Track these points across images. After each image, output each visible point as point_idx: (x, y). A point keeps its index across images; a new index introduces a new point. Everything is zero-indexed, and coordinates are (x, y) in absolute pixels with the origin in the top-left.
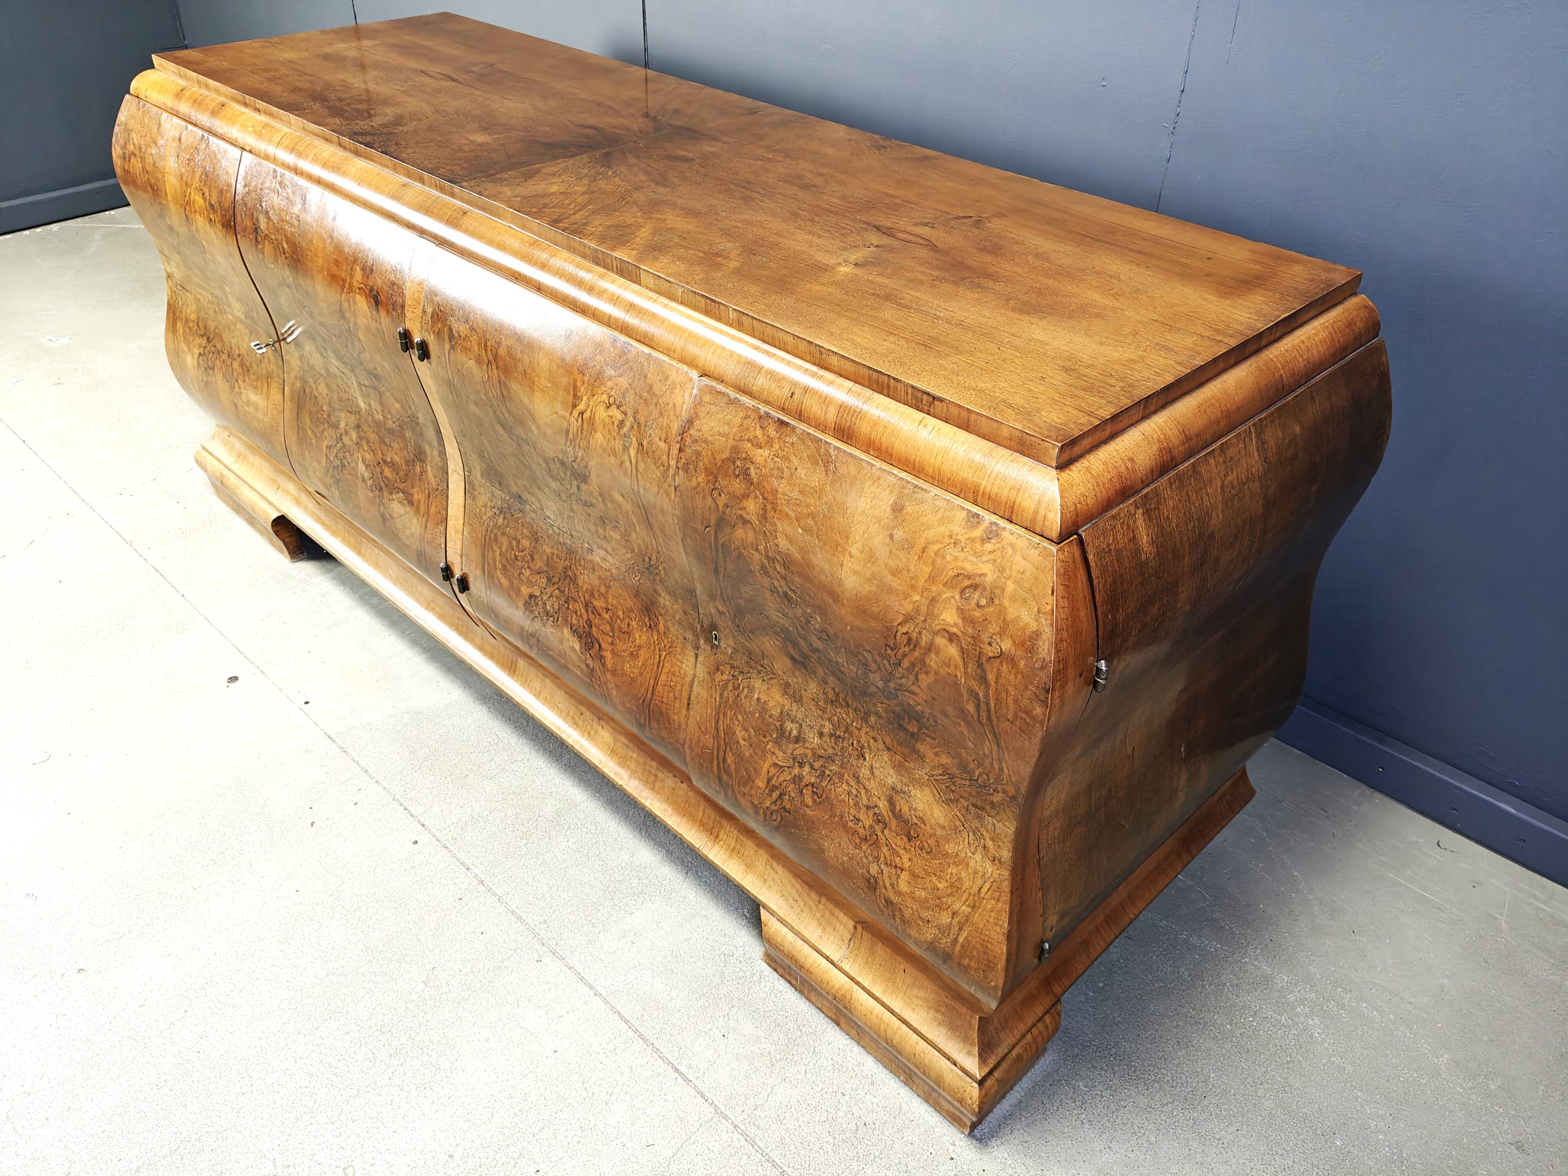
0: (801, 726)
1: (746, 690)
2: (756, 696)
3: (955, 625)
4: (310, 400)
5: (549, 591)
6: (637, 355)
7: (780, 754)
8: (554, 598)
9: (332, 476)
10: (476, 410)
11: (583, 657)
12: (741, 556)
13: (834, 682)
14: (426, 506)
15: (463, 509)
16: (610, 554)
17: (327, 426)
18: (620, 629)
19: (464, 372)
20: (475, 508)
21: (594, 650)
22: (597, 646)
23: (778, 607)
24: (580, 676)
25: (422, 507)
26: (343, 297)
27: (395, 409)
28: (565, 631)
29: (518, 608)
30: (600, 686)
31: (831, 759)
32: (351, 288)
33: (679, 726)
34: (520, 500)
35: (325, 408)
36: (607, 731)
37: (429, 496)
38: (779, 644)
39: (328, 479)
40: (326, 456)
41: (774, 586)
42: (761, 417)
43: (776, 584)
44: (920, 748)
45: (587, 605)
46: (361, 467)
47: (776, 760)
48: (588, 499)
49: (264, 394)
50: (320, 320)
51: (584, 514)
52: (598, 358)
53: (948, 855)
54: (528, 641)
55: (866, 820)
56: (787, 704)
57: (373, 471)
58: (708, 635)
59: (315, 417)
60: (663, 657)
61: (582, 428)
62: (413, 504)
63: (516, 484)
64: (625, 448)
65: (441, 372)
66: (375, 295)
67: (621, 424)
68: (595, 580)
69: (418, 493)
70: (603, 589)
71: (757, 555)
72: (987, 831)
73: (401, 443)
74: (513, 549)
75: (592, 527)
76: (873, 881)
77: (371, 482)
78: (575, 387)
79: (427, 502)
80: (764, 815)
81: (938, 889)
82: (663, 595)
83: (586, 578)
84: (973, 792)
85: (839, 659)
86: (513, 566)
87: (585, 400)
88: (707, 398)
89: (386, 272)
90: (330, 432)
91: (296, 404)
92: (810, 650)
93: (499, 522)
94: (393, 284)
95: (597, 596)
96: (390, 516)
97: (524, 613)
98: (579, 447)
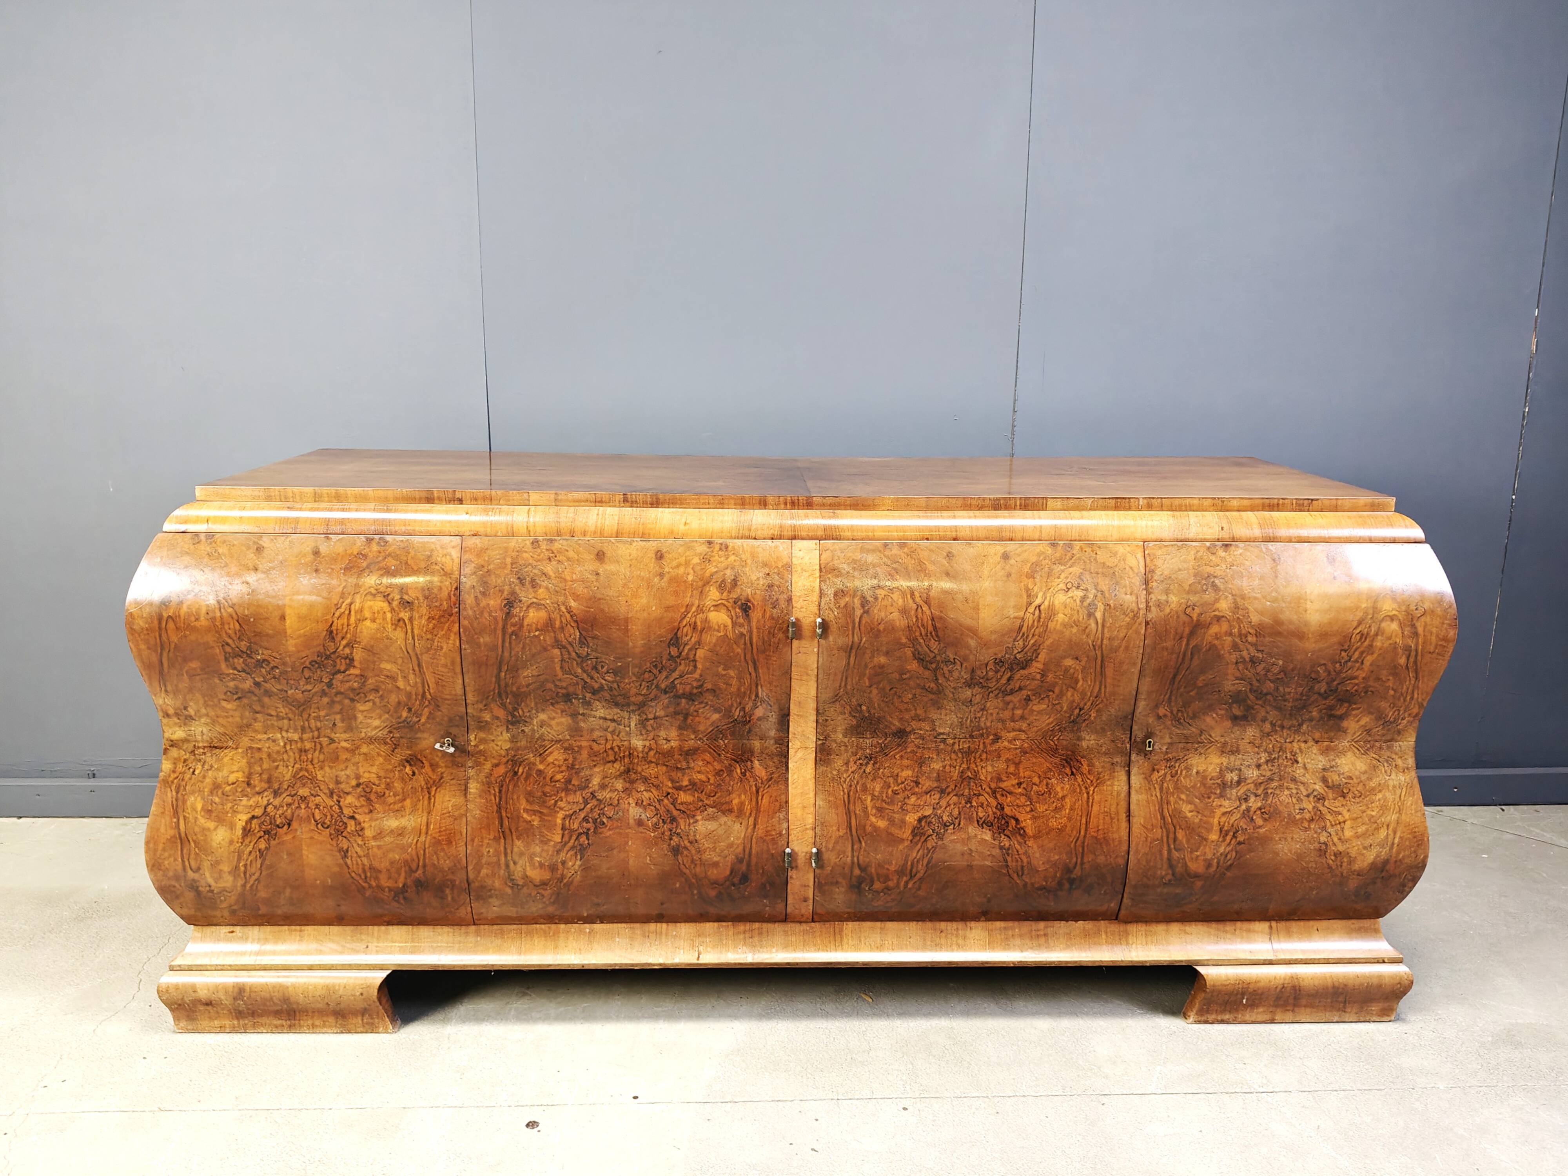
0: (1240, 770)
1: (1184, 772)
2: (1195, 771)
3: (1393, 609)
4: (526, 779)
5: (943, 803)
6: (1081, 548)
7: (1226, 803)
8: (952, 806)
9: (573, 848)
10: (883, 660)
11: (997, 842)
12: (1212, 647)
13: (1273, 715)
14: (754, 803)
15: (813, 780)
16: (1024, 731)
17: (563, 794)
18: (1038, 793)
19: (881, 627)
20: (831, 773)
21: (1010, 828)
22: (1013, 822)
23: (1238, 674)
24: (988, 866)
25: (747, 807)
26: (684, 623)
27: (709, 723)
28: (970, 830)
29: (902, 840)
30: (1017, 861)
31: (1271, 780)
32: (700, 610)
33: (1120, 841)
34: (901, 734)
35: (559, 777)
36: (977, 930)
37: (757, 792)
38: (1223, 712)
39: (562, 855)
40: (563, 828)
41: (1242, 657)
42: (1209, 548)
43: (1245, 653)
44: (1345, 724)
45: (994, 792)
46: (634, 812)
47: (1223, 810)
48: (1017, 686)
49: (421, 810)
50: (611, 667)
51: (1001, 705)
52: (1044, 563)
53: (1373, 789)
54: (911, 870)
55: (1309, 805)
56: (1225, 760)
57: (658, 807)
58: (1141, 746)
59: (539, 794)
60: (1091, 792)
61: (1040, 617)
62: (731, 811)
63: (901, 720)
64: (1090, 615)
65: (841, 641)
66: (742, 604)
67: (1084, 598)
68: (1001, 765)
69: (740, 796)
70: (1012, 769)
71: (1229, 639)
72: (1396, 754)
73: (707, 756)
74: (890, 787)
75: (1007, 714)
76: (1323, 847)
77: (655, 820)
78: (1027, 590)
79: (754, 799)
80: (1218, 863)
81: (1373, 816)
82: (1087, 738)
83: (990, 769)
84: (1385, 732)
85: (1287, 690)
86: (892, 802)
87: (1040, 595)
88: (1160, 552)
89: (758, 579)
90: (571, 798)
91: (495, 795)
92: (1257, 698)
93: (868, 770)
94: (771, 586)
95: (1005, 779)
96: (691, 843)
97: (911, 841)
98: (1033, 635)
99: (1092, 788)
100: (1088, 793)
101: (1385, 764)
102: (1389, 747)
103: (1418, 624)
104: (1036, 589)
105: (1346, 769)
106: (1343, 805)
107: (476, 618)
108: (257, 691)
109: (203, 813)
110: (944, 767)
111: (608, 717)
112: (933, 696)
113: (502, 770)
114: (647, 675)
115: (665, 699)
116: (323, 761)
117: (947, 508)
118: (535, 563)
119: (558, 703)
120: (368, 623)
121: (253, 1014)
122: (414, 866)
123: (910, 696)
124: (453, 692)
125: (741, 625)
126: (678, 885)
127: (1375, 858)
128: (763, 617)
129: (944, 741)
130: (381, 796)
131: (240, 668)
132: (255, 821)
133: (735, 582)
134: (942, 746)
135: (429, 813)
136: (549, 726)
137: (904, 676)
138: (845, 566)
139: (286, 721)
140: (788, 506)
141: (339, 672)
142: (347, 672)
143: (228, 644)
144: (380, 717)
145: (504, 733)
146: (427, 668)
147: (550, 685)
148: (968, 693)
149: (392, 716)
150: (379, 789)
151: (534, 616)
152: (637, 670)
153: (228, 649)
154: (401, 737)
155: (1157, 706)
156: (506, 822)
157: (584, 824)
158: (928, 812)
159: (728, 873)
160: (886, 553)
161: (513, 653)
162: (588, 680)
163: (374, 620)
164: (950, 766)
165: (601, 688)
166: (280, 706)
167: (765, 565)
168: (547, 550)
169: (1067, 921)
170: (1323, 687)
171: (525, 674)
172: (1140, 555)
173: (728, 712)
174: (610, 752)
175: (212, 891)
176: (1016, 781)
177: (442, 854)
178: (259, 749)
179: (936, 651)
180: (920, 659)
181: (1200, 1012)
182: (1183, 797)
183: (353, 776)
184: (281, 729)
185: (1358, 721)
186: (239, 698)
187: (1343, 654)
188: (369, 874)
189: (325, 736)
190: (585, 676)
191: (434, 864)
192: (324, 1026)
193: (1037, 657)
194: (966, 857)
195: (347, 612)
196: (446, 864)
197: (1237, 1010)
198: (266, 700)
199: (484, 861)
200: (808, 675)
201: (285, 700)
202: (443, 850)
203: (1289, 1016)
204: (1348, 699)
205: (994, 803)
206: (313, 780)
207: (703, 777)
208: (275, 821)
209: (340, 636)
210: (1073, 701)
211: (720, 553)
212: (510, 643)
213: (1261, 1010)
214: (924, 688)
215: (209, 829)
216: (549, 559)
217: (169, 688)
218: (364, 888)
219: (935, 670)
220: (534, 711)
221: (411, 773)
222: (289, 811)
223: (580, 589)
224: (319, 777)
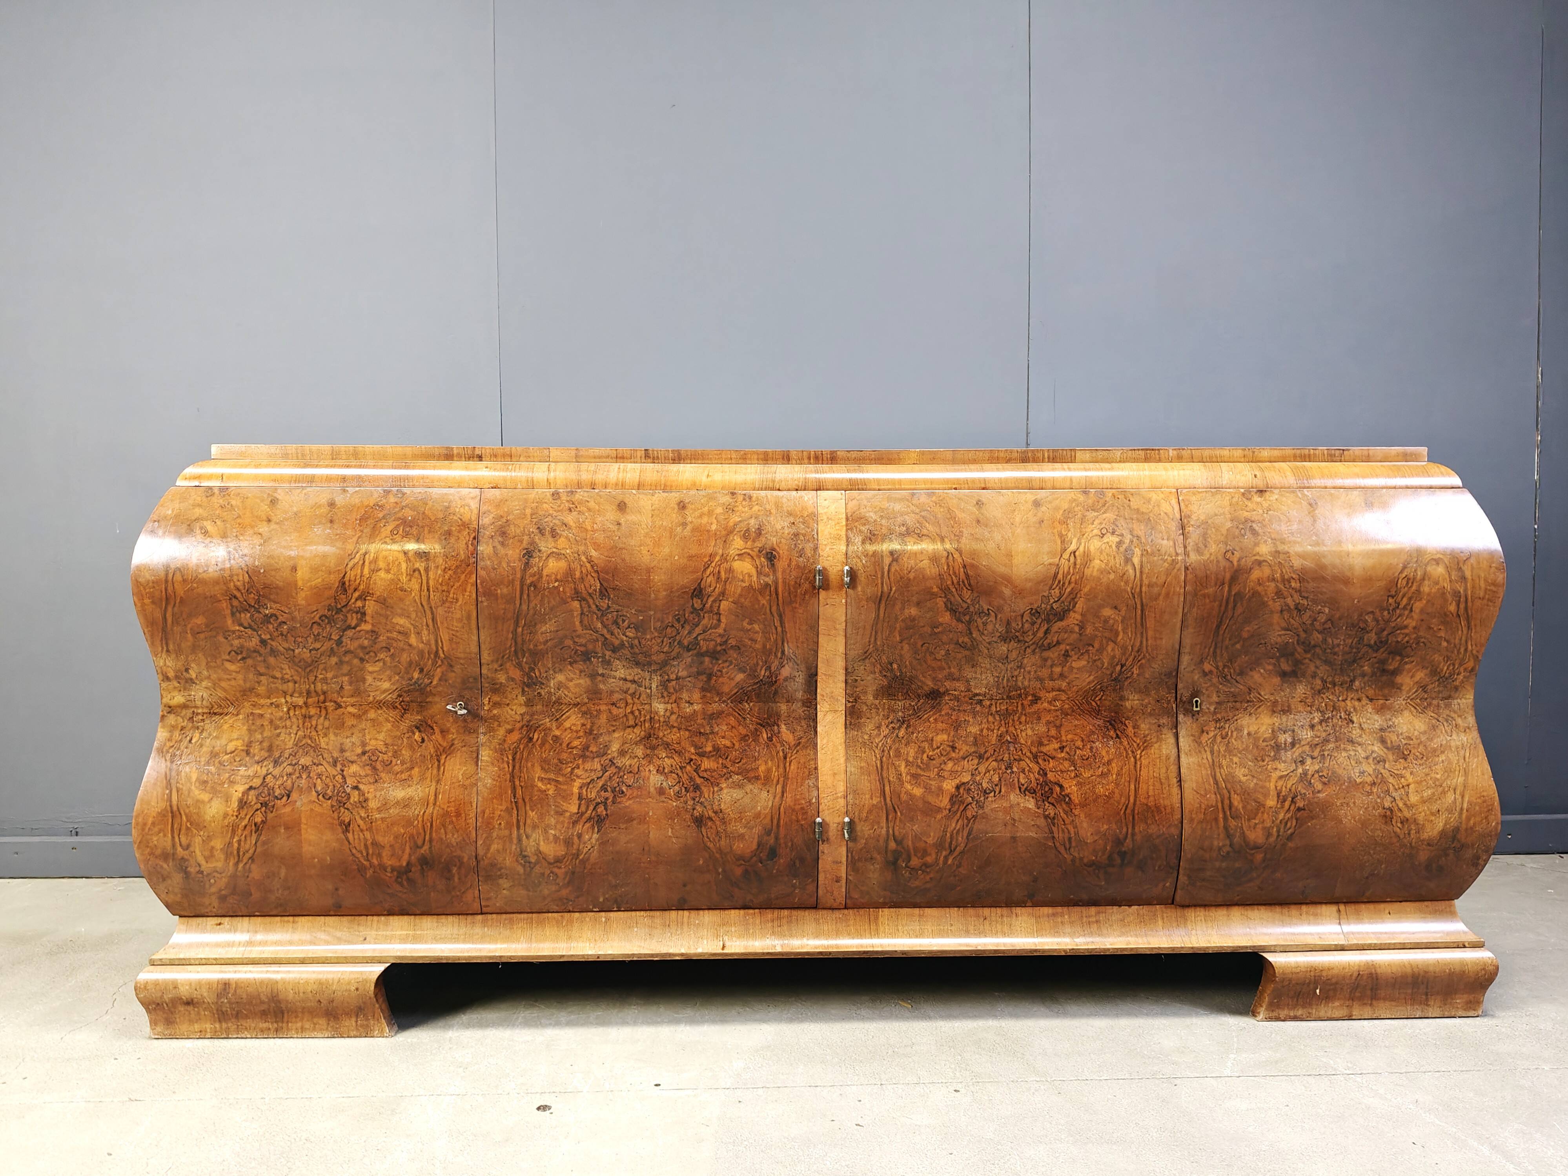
0: (1293, 731)
1: (1235, 734)
2: (1246, 732)
4: (543, 745)
5: (982, 769)
6: (1114, 495)
7: (1282, 766)
8: (992, 772)
9: (589, 819)
10: (914, 611)
11: (1040, 811)
12: (1255, 594)
13: (1323, 670)
14: (781, 770)
15: (844, 746)
16: (1063, 691)
17: (580, 761)
18: (1082, 758)
19: (912, 576)
20: (863, 738)
21: (1055, 795)
22: (1058, 789)
23: (1284, 625)
24: (1033, 838)
25: (775, 774)
26: (708, 572)
27: (733, 684)
28: (1012, 797)
29: (939, 810)
30: (1063, 831)
31: (1326, 741)
32: (724, 559)
33: (1172, 808)
34: (935, 696)
35: (576, 743)
36: (1023, 917)
37: (785, 758)
38: (1271, 667)
39: (579, 827)
40: (580, 798)
41: (1287, 605)
42: (1243, 494)
43: (1289, 600)
44: (1399, 679)
45: (1035, 757)
46: (655, 780)
47: (1278, 773)
48: (1055, 639)
49: (429, 779)
50: (633, 620)
51: (1039, 662)
52: (1076, 509)
53: (1435, 750)
54: (951, 843)
55: (1369, 768)
56: (1276, 720)
57: (680, 774)
58: (1188, 706)
59: (556, 761)
60: (1138, 756)
61: (1075, 564)
62: (757, 778)
63: (934, 679)
64: (1128, 560)
65: (869, 591)
66: (767, 553)
67: (1119, 544)
68: (1042, 728)
69: (766, 763)
70: (1053, 732)
71: (1273, 585)
72: (1455, 712)
73: (732, 721)
74: (924, 752)
75: (1044, 673)
76: (1388, 813)
77: (677, 788)
78: (1061, 536)
79: (782, 765)
80: (1278, 831)
81: (1438, 780)
82: (1131, 698)
83: (1029, 732)
84: (1441, 689)
85: (1336, 642)
86: (927, 768)
87: (1074, 541)
88: (1194, 498)
89: (783, 528)
90: (588, 766)
91: (508, 763)
92: (1305, 651)
93: (901, 735)
94: (796, 535)
95: (1046, 742)
96: (716, 813)
97: (950, 810)
98: (1070, 583)
99: (1139, 752)
100: (1135, 758)
101: (1445, 723)
102: (1448, 706)
103: (1465, 568)
104: (1069, 535)
105: (1405, 729)
106: (1404, 768)
107: (494, 569)
108: (262, 650)
109: (197, 784)
110: (982, 730)
111: (629, 678)
112: (968, 653)
113: (515, 736)
114: (669, 630)
115: (688, 658)
116: (328, 728)
117: (974, 461)
118: (555, 514)
119: (575, 662)
120: (382, 574)
121: (238, 1015)
122: (420, 842)
123: (943, 652)
124: (468, 650)
125: (767, 575)
126: (701, 862)
127: (1445, 825)
128: (789, 565)
129: (980, 702)
130: (388, 764)
131: (246, 625)
132: (252, 792)
133: (759, 532)
134: (978, 708)
135: (438, 781)
136: (567, 688)
137: (936, 630)
138: (872, 514)
139: (291, 684)
140: (812, 461)
141: (349, 627)
142: (358, 628)
143: (235, 597)
144: (390, 679)
145: (519, 697)
146: (442, 623)
147: (568, 642)
148: (1004, 648)
149: (402, 678)
150: (386, 757)
151: (554, 566)
152: (659, 624)
153: (235, 603)
154: (412, 701)
155: (1201, 662)
156: (519, 792)
157: (602, 793)
158: (966, 778)
159: (754, 846)
160: (914, 502)
161: (531, 607)
162: (608, 636)
163: (388, 571)
164: (988, 729)
165: (622, 645)
166: (286, 667)
167: (790, 514)
168: (568, 501)
169: (1120, 906)
170: (1372, 638)
171: (544, 629)
172: (1174, 502)
173: (753, 674)
174: (631, 717)
175: (202, 872)
176: (1059, 745)
177: (450, 827)
178: (262, 716)
179: (969, 601)
180: (953, 610)
181: (1272, 1007)
182: (1235, 759)
183: (358, 743)
184: (285, 693)
185: (1412, 677)
186: (243, 659)
187: (1391, 600)
188: (371, 852)
189: (331, 701)
190: (605, 632)
191: (442, 839)
192: (314, 1029)
193: (1074, 607)
194: (1009, 827)
195: (361, 562)
196: (454, 839)
197: (1310, 1004)
198: (272, 660)
199: (495, 835)
200: (836, 629)
201: (293, 660)
202: (452, 822)
203: (1367, 1011)
204: (1399, 651)
205: (1036, 768)
206: (316, 748)
207: (728, 743)
208: (274, 793)
209: (352, 588)
210: (1114, 657)
211: (744, 503)
212: (528, 595)
213: (1337, 1004)
214: (957, 643)
215: (203, 802)
216: (570, 510)
217: (171, 647)
218: (365, 868)
219: (969, 622)
220: (551, 672)
221: (420, 740)
222: (289, 782)
223: (600, 537)
224: (323, 745)
